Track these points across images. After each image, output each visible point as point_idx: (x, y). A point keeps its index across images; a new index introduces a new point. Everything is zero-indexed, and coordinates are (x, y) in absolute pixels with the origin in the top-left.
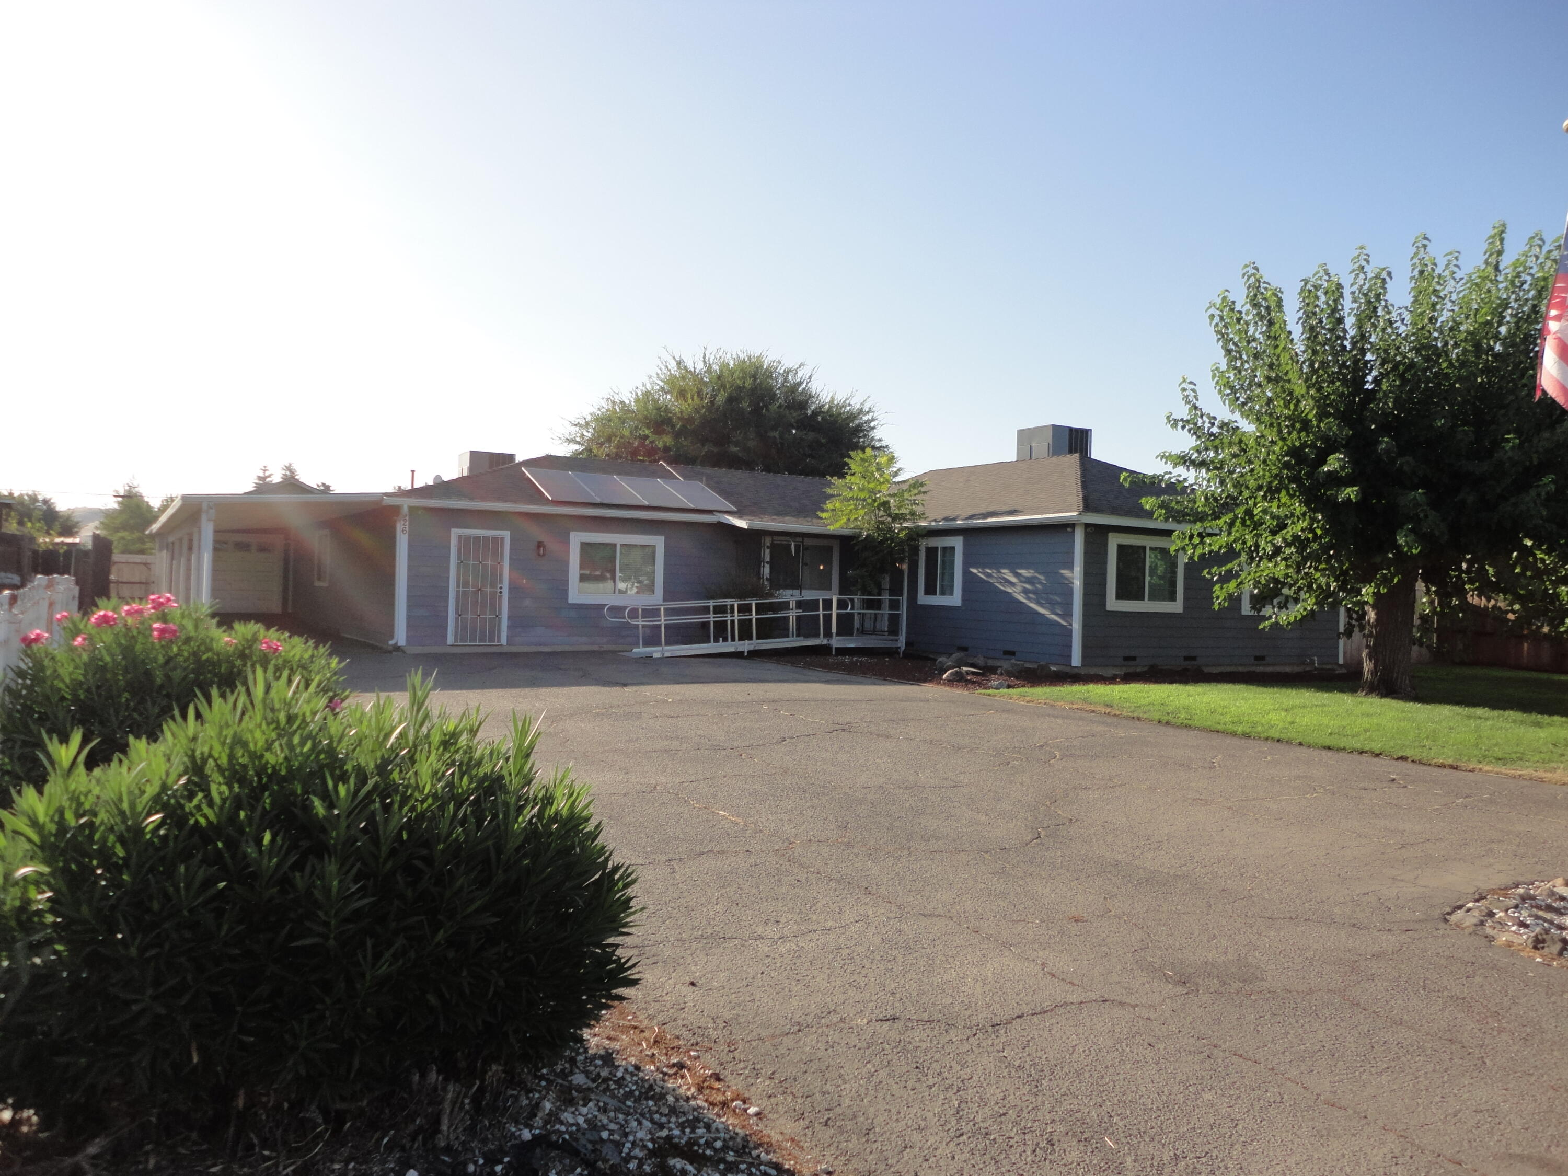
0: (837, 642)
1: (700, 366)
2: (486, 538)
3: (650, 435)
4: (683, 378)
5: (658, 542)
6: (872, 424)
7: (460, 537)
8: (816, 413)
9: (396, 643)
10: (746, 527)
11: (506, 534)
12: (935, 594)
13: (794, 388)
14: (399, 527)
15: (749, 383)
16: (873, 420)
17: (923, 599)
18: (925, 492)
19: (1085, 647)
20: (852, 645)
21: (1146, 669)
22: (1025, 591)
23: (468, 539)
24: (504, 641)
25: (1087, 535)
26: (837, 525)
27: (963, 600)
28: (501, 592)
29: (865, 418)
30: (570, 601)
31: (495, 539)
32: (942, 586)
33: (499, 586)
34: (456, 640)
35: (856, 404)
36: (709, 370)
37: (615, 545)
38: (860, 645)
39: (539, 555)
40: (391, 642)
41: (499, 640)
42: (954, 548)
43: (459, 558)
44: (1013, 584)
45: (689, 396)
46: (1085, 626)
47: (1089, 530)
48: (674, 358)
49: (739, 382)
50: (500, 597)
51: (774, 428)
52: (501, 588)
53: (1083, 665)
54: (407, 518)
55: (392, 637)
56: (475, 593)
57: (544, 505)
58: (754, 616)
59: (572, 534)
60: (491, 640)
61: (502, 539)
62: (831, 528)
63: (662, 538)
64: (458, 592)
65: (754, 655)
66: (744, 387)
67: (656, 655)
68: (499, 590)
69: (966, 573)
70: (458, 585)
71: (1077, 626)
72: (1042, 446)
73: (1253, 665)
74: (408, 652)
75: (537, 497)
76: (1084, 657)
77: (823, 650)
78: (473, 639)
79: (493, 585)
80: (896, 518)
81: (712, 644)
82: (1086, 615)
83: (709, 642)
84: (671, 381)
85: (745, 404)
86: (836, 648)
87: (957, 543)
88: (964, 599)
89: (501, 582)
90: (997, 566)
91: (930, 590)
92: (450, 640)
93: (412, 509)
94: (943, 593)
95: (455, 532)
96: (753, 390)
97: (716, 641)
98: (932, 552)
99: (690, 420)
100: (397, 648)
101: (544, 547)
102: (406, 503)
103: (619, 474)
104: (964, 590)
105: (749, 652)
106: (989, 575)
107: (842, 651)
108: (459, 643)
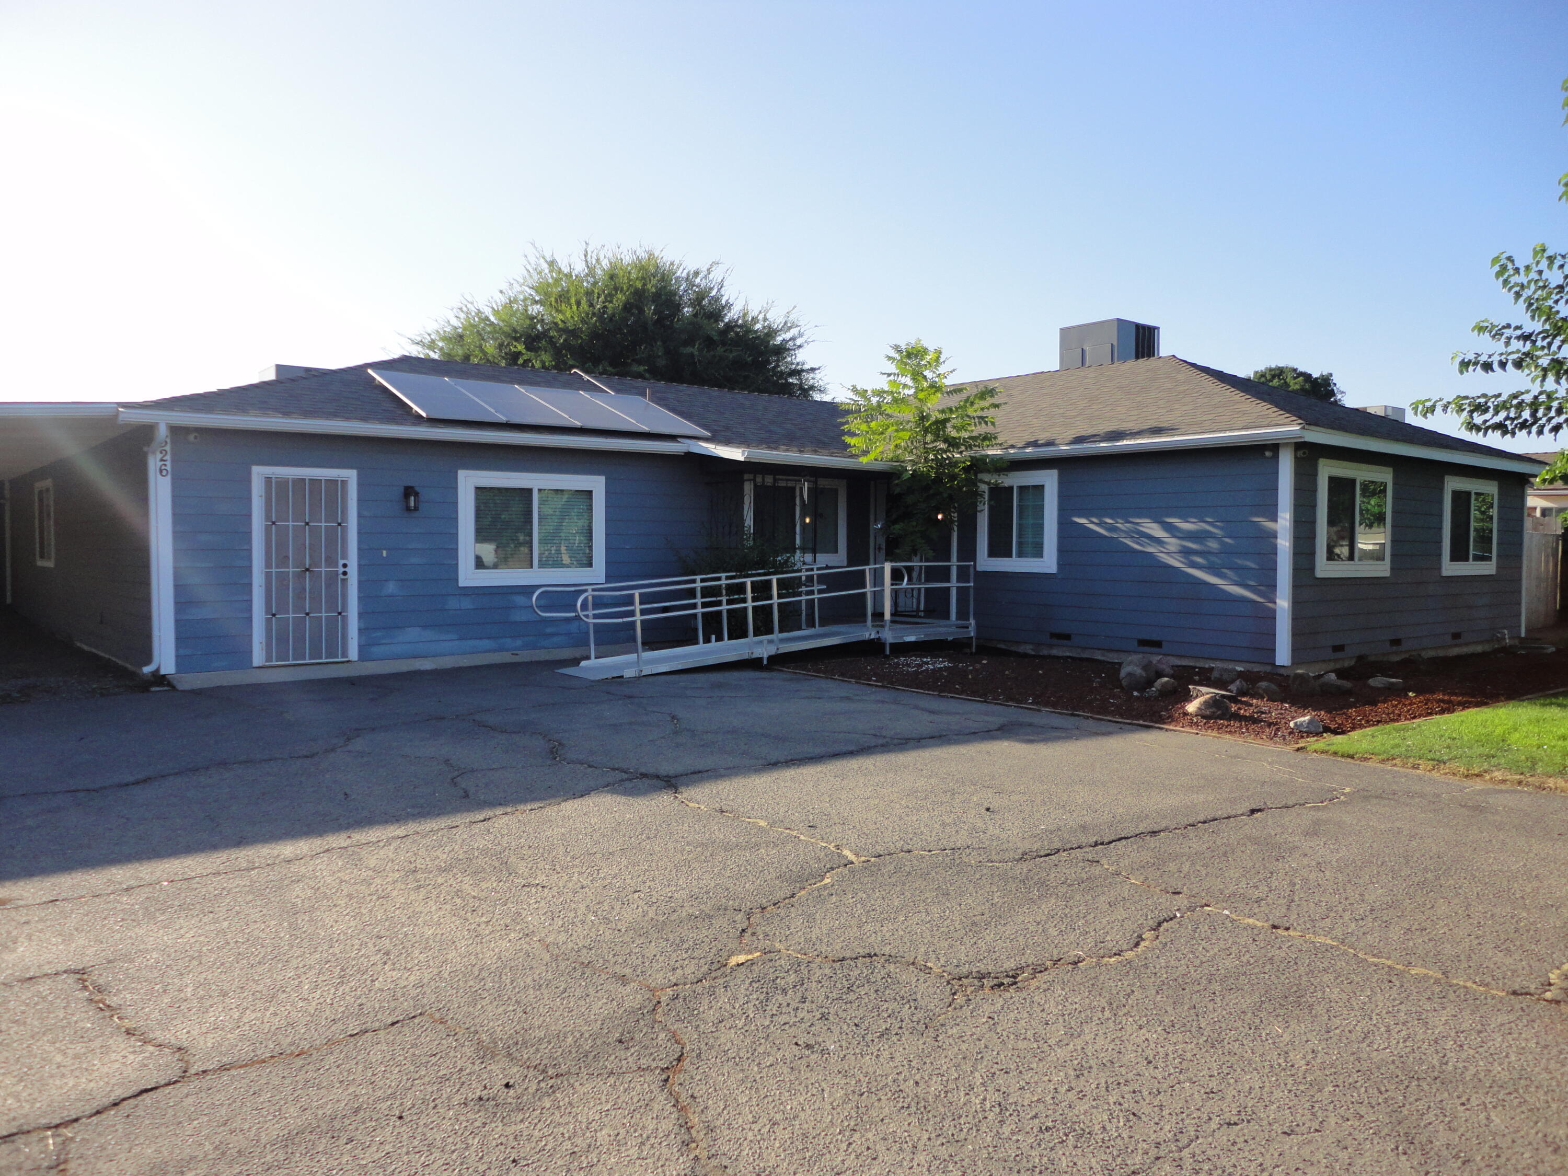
0: (889, 636)
1: (579, 268)
2: (315, 482)
3: (524, 351)
4: (557, 281)
5: (596, 484)
6: (798, 342)
7: (268, 480)
8: (730, 327)
9: (158, 670)
10: (742, 459)
11: (351, 475)
12: (1010, 556)
13: (701, 296)
14: (153, 463)
15: (651, 288)
16: (801, 335)
17: (985, 562)
18: (996, 406)
19: (1297, 633)
20: (912, 639)
21: (1353, 663)
22: (1186, 552)
23: (282, 484)
24: (353, 654)
25: (1298, 461)
26: (871, 456)
27: (1059, 564)
28: (345, 573)
29: (787, 336)
30: (462, 583)
31: (332, 483)
32: (1020, 544)
33: (341, 562)
34: (269, 658)
35: (776, 318)
36: (591, 271)
37: (530, 491)
38: (922, 637)
39: (408, 509)
40: (147, 670)
41: (344, 654)
42: (1043, 486)
43: (268, 517)
44: (1158, 541)
45: (573, 301)
46: (1297, 603)
47: (1300, 453)
48: (544, 258)
49: (639, 285)
50: (344, 581)
51: (690, 342)
52: (345, 566)
53: (1293, 663)
54: (168, 448)
55: (148, 660)
56: (300, 576)
57: (414, 424)
58: (775, 600)
59: (462, 474)
60: (331, 653)
61: (344, 483)
62: (864, 460)
63: (602, 479)
64: (268, 576)
65: (779, 661)
66: (644, 290)
67: (629, 673)
68: (341, 570)
69: (1065, 525)
70: (268, 564)
71: (1283, 604)
72: (1099, 350)
73: (1451, 646)
74: (180, 687)
75: (403, 413)
76: (1296, 650)
77: (873, 648)
78: (299, 654)
79: (331, 561)
80: (953, 443)
81: (701, 647)
82: (1297, 586)
83: (697, 643)
84: (542, 289)
85: (650, 310)
86: (891, 644)
87: (1049, 480)
88: (1063, 561)
89: (344, 556)
90: (1124, 513)
91: (999, 548)
92: (258, 658)
93: (176, 431)
94: (1020, 554)
95: (259, 473)
96: (657, 296)
97: (707, 640)
98: (1001, 495)
99: (573, 333)
100: (159, 679)
101: (416, 494)
102: (163, 421)
103: (519, 384)
104: (1062, 551)
105: (770, 658)
106: (1112, 529)
107: (901, 649)
108: (274, 663)
